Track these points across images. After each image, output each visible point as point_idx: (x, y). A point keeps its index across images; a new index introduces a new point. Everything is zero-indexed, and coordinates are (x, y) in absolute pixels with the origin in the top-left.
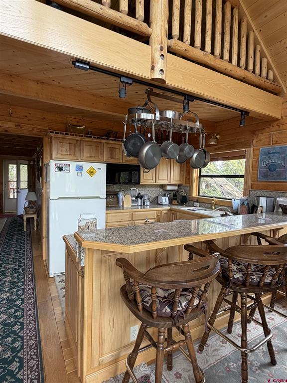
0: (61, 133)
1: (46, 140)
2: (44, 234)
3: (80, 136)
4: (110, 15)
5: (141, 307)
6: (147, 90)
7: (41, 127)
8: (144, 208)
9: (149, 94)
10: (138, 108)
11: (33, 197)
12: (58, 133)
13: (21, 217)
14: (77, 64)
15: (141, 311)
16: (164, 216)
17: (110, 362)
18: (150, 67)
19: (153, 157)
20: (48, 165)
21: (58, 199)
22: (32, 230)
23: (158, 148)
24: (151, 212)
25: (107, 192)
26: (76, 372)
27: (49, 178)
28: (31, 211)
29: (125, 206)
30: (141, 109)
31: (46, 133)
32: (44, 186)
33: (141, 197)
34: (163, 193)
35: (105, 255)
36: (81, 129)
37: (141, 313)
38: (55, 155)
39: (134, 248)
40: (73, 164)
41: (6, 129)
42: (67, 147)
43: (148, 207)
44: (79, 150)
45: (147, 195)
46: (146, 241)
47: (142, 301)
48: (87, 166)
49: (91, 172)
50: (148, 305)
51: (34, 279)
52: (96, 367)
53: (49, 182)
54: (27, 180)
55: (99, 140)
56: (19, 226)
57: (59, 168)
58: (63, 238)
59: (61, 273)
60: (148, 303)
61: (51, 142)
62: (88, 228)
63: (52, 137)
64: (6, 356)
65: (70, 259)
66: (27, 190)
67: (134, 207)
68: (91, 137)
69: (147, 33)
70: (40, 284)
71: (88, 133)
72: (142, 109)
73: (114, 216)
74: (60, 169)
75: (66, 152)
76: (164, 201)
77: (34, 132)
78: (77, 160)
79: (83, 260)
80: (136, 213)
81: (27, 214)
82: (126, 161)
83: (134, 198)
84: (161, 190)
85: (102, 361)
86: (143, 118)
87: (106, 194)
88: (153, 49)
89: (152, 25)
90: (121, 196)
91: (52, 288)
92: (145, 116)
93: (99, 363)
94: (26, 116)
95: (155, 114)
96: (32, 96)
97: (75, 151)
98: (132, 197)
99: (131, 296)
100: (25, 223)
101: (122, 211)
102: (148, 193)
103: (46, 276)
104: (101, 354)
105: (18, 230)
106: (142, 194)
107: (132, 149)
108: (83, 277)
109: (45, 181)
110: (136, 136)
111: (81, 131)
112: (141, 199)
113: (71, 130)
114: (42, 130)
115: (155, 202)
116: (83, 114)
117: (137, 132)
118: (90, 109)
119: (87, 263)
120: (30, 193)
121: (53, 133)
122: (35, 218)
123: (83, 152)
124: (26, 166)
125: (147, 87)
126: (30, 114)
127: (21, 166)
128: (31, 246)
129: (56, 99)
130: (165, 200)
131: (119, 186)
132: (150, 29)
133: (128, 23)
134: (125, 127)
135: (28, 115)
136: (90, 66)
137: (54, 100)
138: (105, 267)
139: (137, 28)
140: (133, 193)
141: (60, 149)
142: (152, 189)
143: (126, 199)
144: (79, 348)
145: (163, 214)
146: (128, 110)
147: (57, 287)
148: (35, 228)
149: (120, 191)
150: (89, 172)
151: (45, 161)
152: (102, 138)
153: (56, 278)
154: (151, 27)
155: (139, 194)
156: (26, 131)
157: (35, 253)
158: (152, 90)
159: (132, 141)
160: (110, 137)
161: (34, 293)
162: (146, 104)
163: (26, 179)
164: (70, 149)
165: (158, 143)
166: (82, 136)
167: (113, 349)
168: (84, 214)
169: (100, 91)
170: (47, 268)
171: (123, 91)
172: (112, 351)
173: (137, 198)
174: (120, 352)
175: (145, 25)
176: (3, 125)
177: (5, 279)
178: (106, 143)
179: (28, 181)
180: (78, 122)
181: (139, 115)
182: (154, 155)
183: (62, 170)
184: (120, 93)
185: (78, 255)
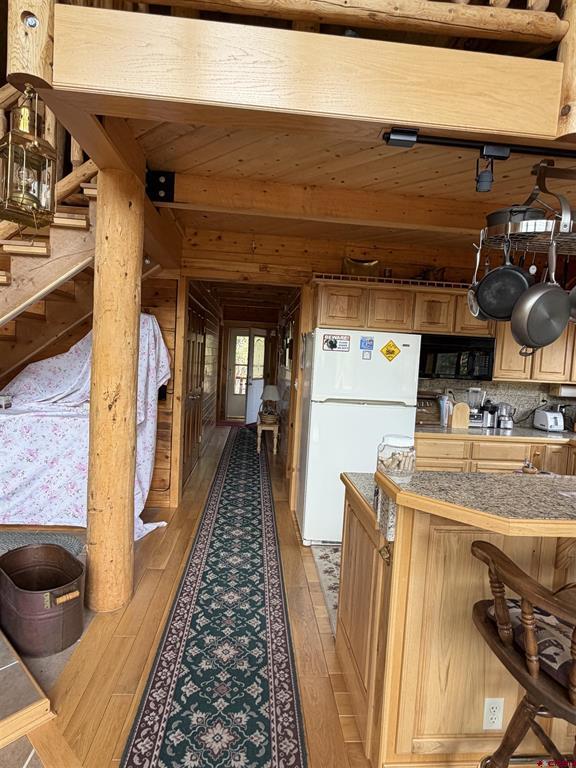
0: (335, 278)
1: (307, 290)
2: (295, 464)
3: (370, 280)
4: (468, 19)
5: (534, 665)
6: (537, 166)
7: (299, 269)
8: (498, 434)
9: (541, 175)
10: (515, 209)
11: (273, 395)
12: (330, 278)
13: (253, 427)
14: (392, 137)
15: (535, 675)
16: (551, 459)
17: (435, 754)
18: (557, 111)
19: (549, 320)
20: (310, 337)
21: (326, 401)
22: (269, 453)
23: (562, 298)
24: (517, 446)
25: (419, 393)
26: (361, 746)
27: (312, 361)
28: (270, 419)
29: (454, 426)
30: (520, 212)
31: (306, 279)
32: (300, 376)
33: (493, 410)
34: (550, 403)
35: (438, 527)
36: (370, 267)
37: (534, 679)
38: (322, 319)
39: (520, 525)
40: (356, 336)
41: (246, 275)
42: (343, 302)
43: (509, 432)
44: (367, 308)
45: (507, 405)
46: (547, 515)
47: (539, 653)
48: (381, 339)
49: (390, 353)
50: (556, 666)
51: (276, 541)
52: (406, 755)
53: (311, 368)
54: (262, 364)
55: (406, 287)
56: (249, 444)
57: (331, 342)
58: (342, 478)
59: (323, 542)
60: (554, 661)
61: (316, 295)
62: (398, 465)
63: (317, 285)
64: (241, 668)
65: (355, 520)
66: (262, 381)
67: (475, 430)
68: (391, 282)
69: (554, 34)
70: (287, 554)
71: (385, 274)
72: (524, 212)
73: (430, 445)
74: (333, 345)
75: (342, 312)
76: (551, 422)
77: (287, 277)
78: (361, 328)
79: (392, 529)
80: (482, 444)
81: (262, 423)
82: (462, 328)
83: (476, 411)
84: (543, 396)
85: (419, 748)
86: (524, 230)
87: (418, 398)
88: (569, 68)
89: (567, 11)
90: (446, 403)
91: (308, 565)
92: (529, 226)
93: (413, 748)
94: (277, 251)
95: (559, 220)
96: (295, 212)
97: (358, 312)
98: (471, 408)
99: (506, 633)
100: (259, 439)
101: (445, 435)
102: (513, 402)
103: (297, 542)
104: (418, 732)
105: (249, 450)
106: (495, 401)
107: (494, 302)
108: (389, 563)
109: (300, 366)
110: (506, 274)
111: (371, 271)
112: (492, 413)
113: (353, 271)
114: (302, 274)
115: (528, 423)
116: (376, 237)
117: (508, 263)
118: (394, 225)
119: (399, 537)
120: (268, 387)
121: (321, 277)
122: (276, 433)
123: (373, 311)
124: (263, 339)
125: (537, 160)
126: (283, 246)
127: (256, 338)
128: (269, 481)
129: (334, 212)
130: (555, 421)
131: (443, 382)
132: (563, 22)
133: (509, 24)
134: (478, 255)
135: (280, 248)
136: (418, 136)
137: (331, 215)
138: (438, 551)
139: (531, 30)
140: (473, 399)
141: (332, 307)
142: (519, 393)
143: (458, 411)
144: (372, 702)
145: (549, 452)
146: (488, 218)
147: (316, 567)
148: (275, 451)
149: (443, 393)
150: (384, 351)
151: (303, 330)
152: (413, 283)
153: (314, 549)
154: (566, 16)
155: (489, 401)
156: (275, 277)
157: (277, 496)
158: (551, 163)
159: (496, 285)
160: (428, 280)
161: (279, 568)
162: (531, 199)
163: (262, 362)
164: (350, 306)
165: (563, 286)
166: (373, 280)
167: (443, 732)
168: (391, 436)
169: (421, 184)
170: (298, 527)
171: (486, 178)
172: (439, 734)
173: (482, 410)
174: (459, 743)
175: (552, 15)
176: (241, 269)
177: (234, 533)
178: (420, 292)
179: (265, 366)
180: (365, 254)
181: (516, 226)
182: (552, 315)
183: (335, 347)
184: (478, 182)
185: (379, 517)
